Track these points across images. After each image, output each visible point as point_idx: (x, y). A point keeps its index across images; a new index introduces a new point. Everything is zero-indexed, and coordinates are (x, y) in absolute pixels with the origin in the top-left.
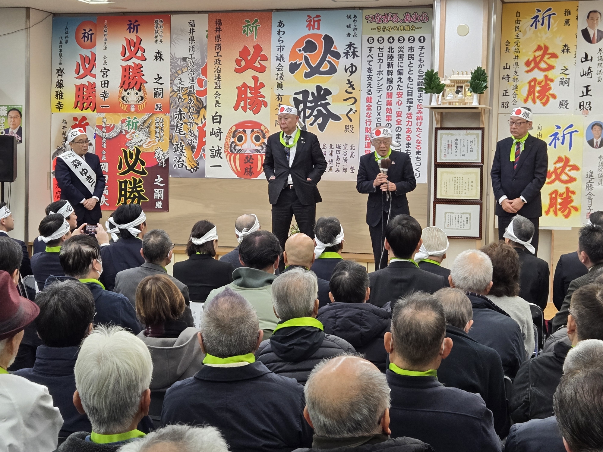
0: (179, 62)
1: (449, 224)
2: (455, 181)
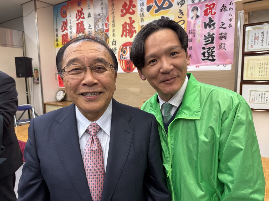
0: (97, 17)
1: (254, 99)
2: (260, 66)
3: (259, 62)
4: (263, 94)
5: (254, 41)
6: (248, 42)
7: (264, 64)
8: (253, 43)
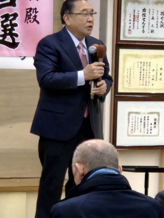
1: (134, 129)
2: (141, 68)
3: (140, 60)
4: (146, 118)
5: (132, 22)
6: (125, 23)
7: (145, 64)
8: (132, 25)
